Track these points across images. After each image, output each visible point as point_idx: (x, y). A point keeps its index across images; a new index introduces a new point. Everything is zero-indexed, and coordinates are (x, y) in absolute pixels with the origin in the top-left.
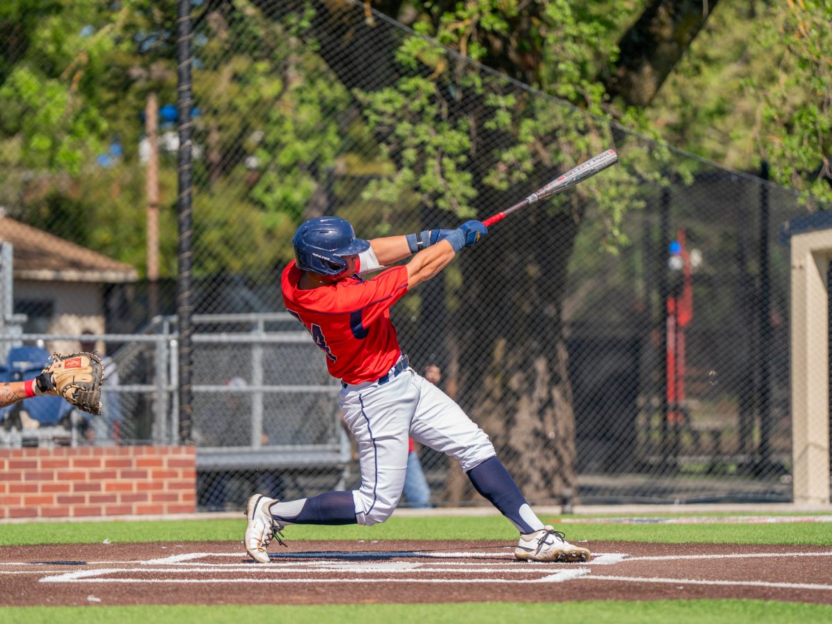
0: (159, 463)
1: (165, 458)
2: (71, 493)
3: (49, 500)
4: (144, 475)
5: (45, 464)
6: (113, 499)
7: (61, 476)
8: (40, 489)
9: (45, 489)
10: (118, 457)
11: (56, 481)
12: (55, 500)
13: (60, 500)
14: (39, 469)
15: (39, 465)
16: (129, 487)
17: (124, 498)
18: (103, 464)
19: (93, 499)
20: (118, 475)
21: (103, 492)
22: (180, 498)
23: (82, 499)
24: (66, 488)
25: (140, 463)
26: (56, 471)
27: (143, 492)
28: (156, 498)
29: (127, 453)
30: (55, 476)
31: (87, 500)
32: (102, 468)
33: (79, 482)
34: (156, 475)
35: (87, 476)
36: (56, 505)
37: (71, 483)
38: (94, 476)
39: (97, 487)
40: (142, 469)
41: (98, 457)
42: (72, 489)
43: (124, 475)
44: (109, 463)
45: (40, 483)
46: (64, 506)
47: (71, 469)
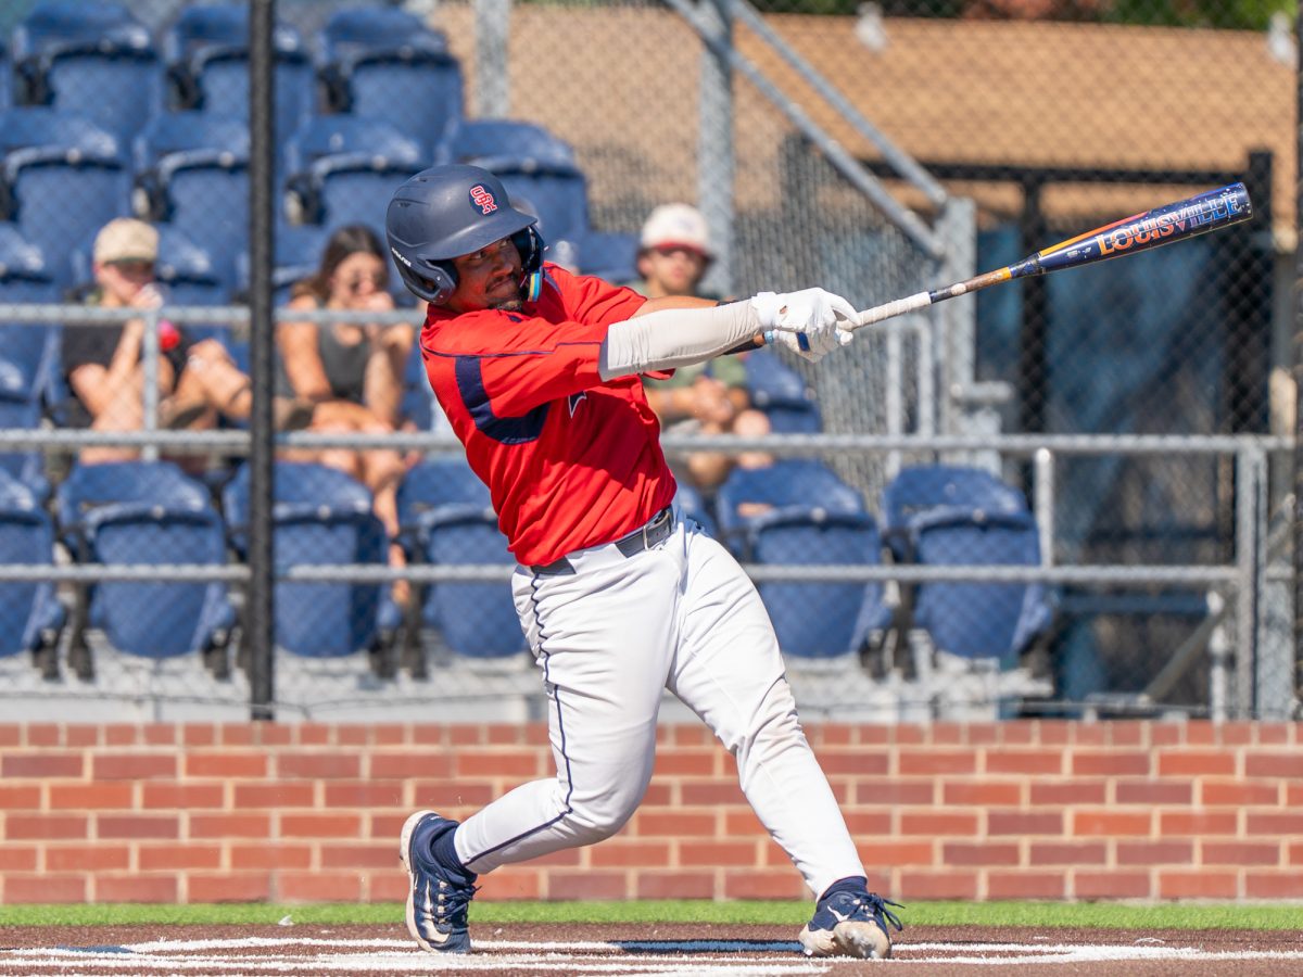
0: (1226, 764)
1: (1240, 753)
2: (981, 837)
3: (922, 854)
4: (1183, 794)
5: (910, 763)
6: (1096, 853)
7: (953, 794)
8: (896, 824)
9: (910, 825)
10: (1108, 748)
11: (939, 807)
12: (938, 855)
13: (951, 853)
14: (894, 775)
15: (894, 766)
16: (1142, 824)
17: (1125, 854)
18: (1067, 764)
19: (1039, 855)
20: (1111, 793)
21: (1068, 836)
22: (1284, 855)
23: (1011, 854)
24: (968, 824)
25: (1169, 763)
26: (939, 781)
27: (1176, 838)
28: (1211, 853)
29: (1135, 738)
30: (938, 795)
31: (1025, 855)
32: (1066, 775)
33: (1002, 809)
34: (1211, 794)
35: (1025, 796)
36: (938, 866)
37: (981, 811)
38: (1041, 794)
39: (1054, 825)
40: (1177, 778)
41: (1054, 748)
42: (983, 825)
43: (1125, 794)
44: (1081, 763)
45: (898, 811)
46: (963, 869)
47: (981, 776)
